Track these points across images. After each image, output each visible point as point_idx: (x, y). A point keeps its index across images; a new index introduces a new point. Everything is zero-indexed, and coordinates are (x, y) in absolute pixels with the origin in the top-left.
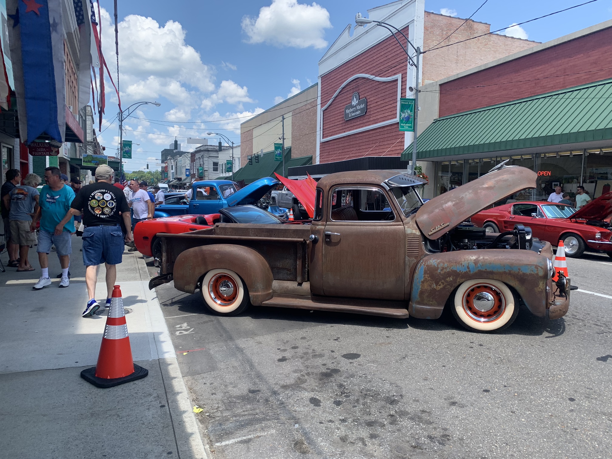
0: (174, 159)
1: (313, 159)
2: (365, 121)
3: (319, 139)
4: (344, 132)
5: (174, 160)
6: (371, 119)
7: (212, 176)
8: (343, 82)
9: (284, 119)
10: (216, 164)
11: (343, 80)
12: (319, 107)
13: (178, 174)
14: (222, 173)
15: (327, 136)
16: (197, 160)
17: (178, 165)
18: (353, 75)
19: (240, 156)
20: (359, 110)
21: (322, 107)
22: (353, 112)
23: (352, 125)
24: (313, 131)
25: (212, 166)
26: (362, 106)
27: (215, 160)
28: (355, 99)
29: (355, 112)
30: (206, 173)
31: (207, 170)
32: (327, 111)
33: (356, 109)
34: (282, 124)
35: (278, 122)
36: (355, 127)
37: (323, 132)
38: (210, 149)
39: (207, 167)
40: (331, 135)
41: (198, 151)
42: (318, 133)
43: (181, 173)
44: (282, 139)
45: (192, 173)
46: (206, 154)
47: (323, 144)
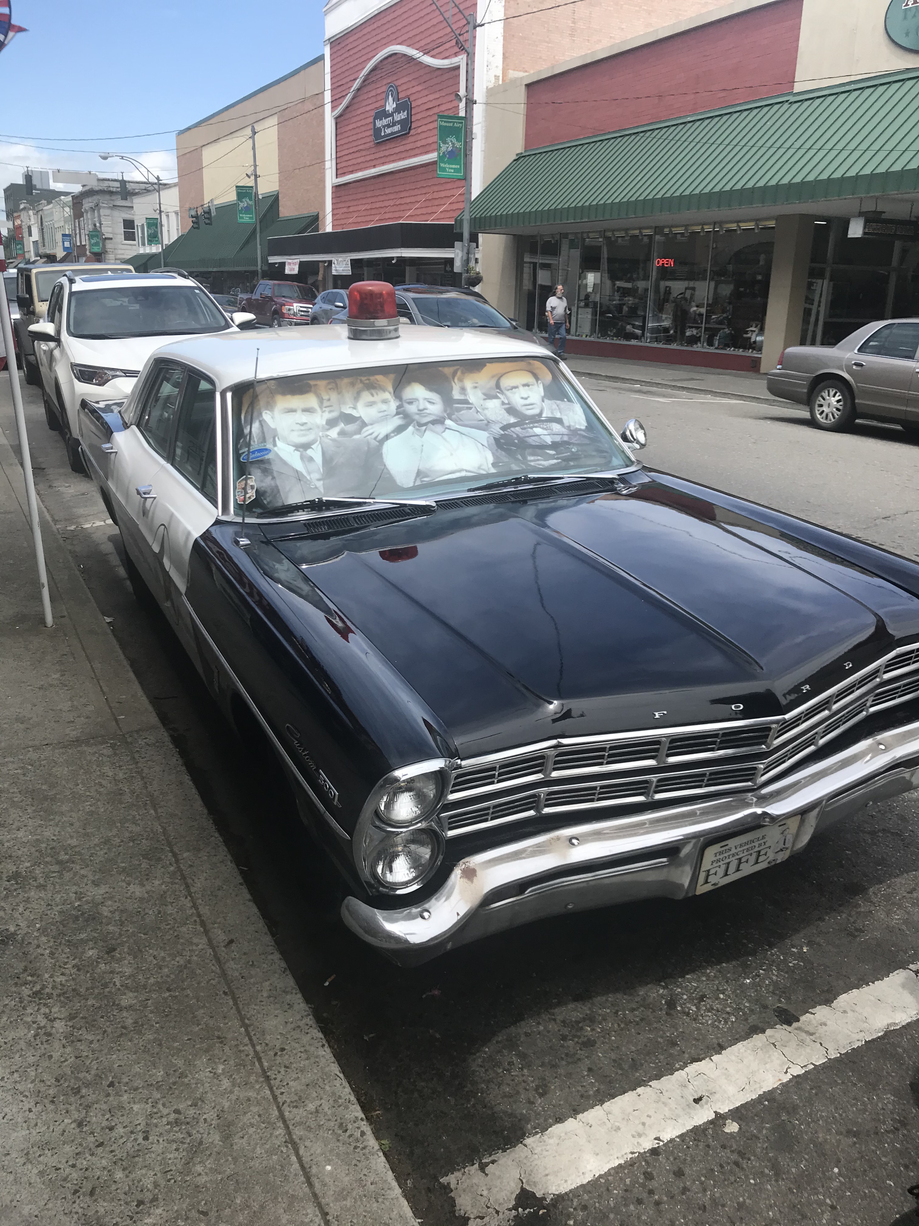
0: (34, 209)
1: (320, 219)
2: (408, 147)
3: (330, 179)
4: (374, 166)
5: (35, 212)
6: (419, 144)
7: (122, 252)
8: (370, 59)
9: (254, 133)
10: (129, 224)
11: (371, 55)
12: (328, 108)
13: (46, 244)
14: (144, 244)
15: (344, 174)
16: (87, 213)
17: (45, 224)
18: (386, 45)
19: (178, 209)
20: (399, 122)
21: (333, 108)
22: (388, 126)
23: (387, 153)
24: (318, 161)
25: (121, 229)
26: (403, 115)
27: (128, 217)
28: (391, 99)
29: (393, 126)
30: (109, 245)
31: (111, 239)
32: (342, 118)
33: (393, 119)
34: (252, 145)
35: (243, 139)
36: (392, 158)
37: (337, 164)
38: (114, 190)
39: (110, 230)
40: (352, 172)
41: (88, 193)
42: (328, 164)
43: (54, 242)
44: (253, 178)
45: (78, 244)
46: (104, 201)
47: (337, 188)
